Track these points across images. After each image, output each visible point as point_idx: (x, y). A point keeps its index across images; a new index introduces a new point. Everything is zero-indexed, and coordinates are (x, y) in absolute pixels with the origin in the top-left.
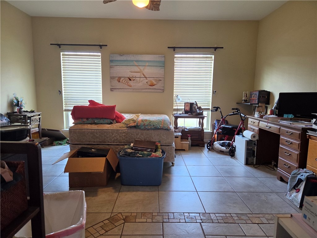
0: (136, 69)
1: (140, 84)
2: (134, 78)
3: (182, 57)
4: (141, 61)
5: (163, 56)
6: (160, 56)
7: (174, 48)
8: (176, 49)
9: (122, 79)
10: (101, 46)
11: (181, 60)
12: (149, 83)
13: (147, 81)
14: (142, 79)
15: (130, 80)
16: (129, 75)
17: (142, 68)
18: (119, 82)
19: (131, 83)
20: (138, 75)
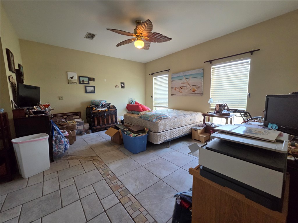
0: (184, 81)
1: (186, 91)
2: (183, 87)
3: (218, 67)
4: (187, 75)
5: (202, 69)
6: (200, 69)
7: (210, 62)
8: (212, 61)
9: (177, 88)
10: (168, 71)
11: (218, 69)
12: (192, 90)
13: (190, 88)
14: (188, 87)
15: (181, 88)
16: (181, 85)
17: (188, 80)
18: (176, 90)
19: (182, 90)
20: (185, 85)
